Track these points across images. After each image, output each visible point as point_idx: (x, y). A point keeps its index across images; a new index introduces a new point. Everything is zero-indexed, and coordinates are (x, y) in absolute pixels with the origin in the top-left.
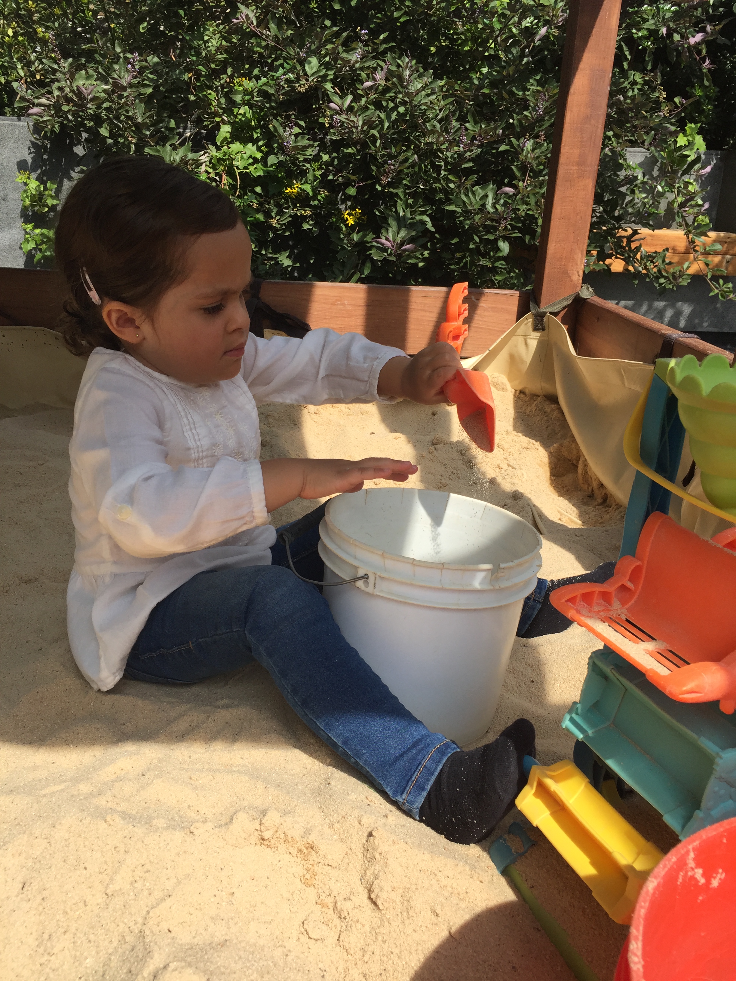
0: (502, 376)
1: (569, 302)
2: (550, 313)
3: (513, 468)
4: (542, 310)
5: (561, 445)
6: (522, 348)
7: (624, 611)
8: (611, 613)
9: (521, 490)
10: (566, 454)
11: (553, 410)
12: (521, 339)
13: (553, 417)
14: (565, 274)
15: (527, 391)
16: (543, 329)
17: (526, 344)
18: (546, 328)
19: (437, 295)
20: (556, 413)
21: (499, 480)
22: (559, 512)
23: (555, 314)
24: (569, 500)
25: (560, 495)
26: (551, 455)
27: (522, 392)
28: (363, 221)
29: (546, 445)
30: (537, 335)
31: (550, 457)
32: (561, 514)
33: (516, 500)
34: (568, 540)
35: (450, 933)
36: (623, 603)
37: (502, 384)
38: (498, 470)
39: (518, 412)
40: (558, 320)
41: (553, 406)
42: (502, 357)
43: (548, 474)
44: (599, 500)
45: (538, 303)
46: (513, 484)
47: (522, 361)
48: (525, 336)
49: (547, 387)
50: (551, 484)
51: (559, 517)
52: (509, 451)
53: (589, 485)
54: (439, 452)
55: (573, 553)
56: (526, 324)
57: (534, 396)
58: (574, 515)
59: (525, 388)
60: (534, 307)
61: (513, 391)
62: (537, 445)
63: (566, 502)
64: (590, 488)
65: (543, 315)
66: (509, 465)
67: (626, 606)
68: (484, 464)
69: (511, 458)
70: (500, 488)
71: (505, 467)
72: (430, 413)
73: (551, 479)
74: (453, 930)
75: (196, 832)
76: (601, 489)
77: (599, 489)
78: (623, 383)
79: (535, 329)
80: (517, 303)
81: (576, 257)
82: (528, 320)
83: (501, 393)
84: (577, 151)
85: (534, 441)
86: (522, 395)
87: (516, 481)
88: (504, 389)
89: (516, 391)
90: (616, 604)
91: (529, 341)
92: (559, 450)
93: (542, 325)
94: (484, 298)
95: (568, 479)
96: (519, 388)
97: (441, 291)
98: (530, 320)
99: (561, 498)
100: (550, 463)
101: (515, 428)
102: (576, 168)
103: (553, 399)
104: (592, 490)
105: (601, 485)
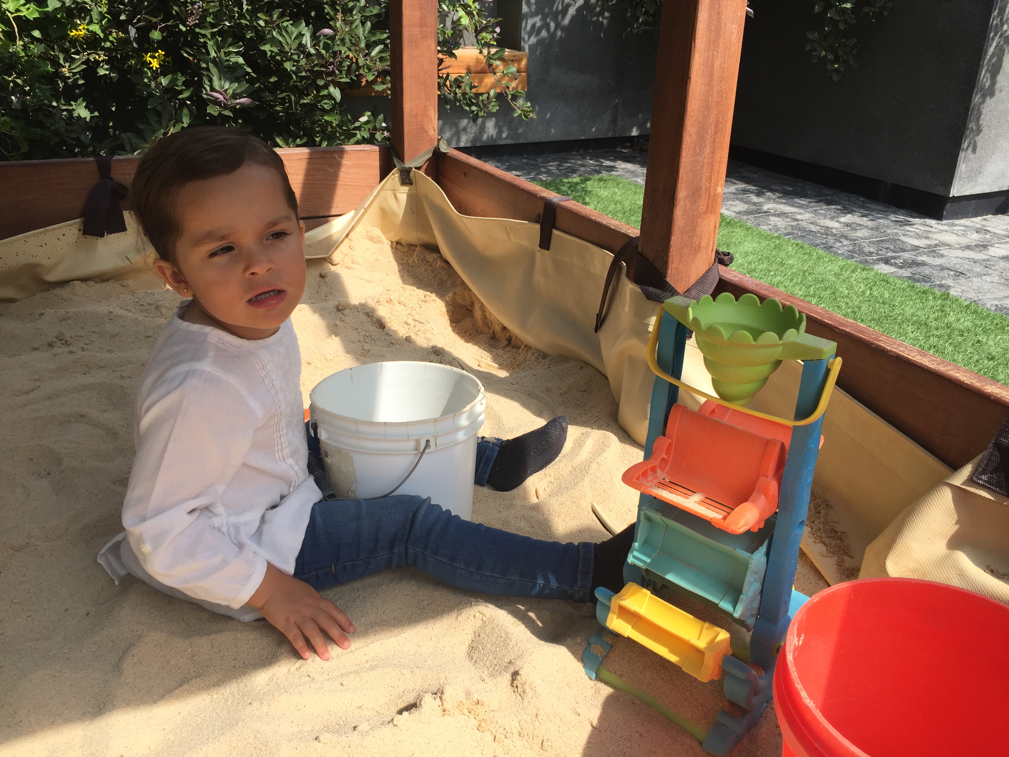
0: (376, 229)
1: (430, 155)
2: (415, 168)
3: (420, 323)
4: (407, 165)
5: (455, 293)
6: (392, 203)
7: (665, 475)
8: (659, 479)
9: (440, 345)
10: (460, 301)
11: (434, 260)
12: (390, 194)
13: (437, 266)
14: (423, 130)
15: (404, 243)
16: (411, 184)
17: (396, 197)
18: (414, 182)
19: (301, 157)
20: (439, 262)
21: (414, 337)
22: (476, 359)
23: (418, 168)
24: (477, 343)
25: (467, 341)
26: (447, 304)
27: (398, 243)
28: (168, 62)
29: (441, 295)
30: (406, 189)
31: (447, 307)
32: (479, 361)
33: (438, 355)
34: (508, 390)
35: (592, 726)
36: (663, 470)
37: (378, 237)
38: (406, 327)
39: (401, 264)
40: (422, 173)
41: (435, 255)
42: (374, 211)
43: (449, 322)
44: (506, 342)
45: (402, 159)
46: (428, 339)
47: (394, 214)
48: (394, 191)
49: (426, 238)
50: (454, 330)
51: (478, 363)
52: (411, 305)
53: (489, 328)
54: (348, 317)
55: (517, 401)
56: (392, 179)
57: (411, 246)
58: (489, 359)
59: (401, 239)
60: (398, 162)
61: (390, 242)
62: (433, 296)
63: (476, 348)
64: (491, 331)
65: (409, 170)
66: (415, 320)
67: (665, 472)
68: (392, 323)
69: (414, 313)
70: (417, 345)
71: (411, 321)
72: (318, 276)
73: (451, 326)
74: (595, 723)
75: (399, 724)
76: (504, 331)
77: (502, 332)
78: (509, 237)
79: (403, 183)
80: (378, 157)
81: (429, 113)
82: (394, 177)
83: (378, 246)
84: (418, 13)
85: (429, 293)
86: (399, 246)
87: (429, 336)
88: (380, 242)
89: (391, 242)
90: (659, 472)
91: (398, 195)
92: (453, 299)
93: (409, 179)
94: (345, 156)
95: (467, 323)
96: (395, 239)
97: (304, 153)
98: (397, 175)
99: (470, 344)
100: (448, 312)
101: (404, 282)
102: (418, 29)
103: (434, 249)
104: (494, 332)
105: (504, 328)
